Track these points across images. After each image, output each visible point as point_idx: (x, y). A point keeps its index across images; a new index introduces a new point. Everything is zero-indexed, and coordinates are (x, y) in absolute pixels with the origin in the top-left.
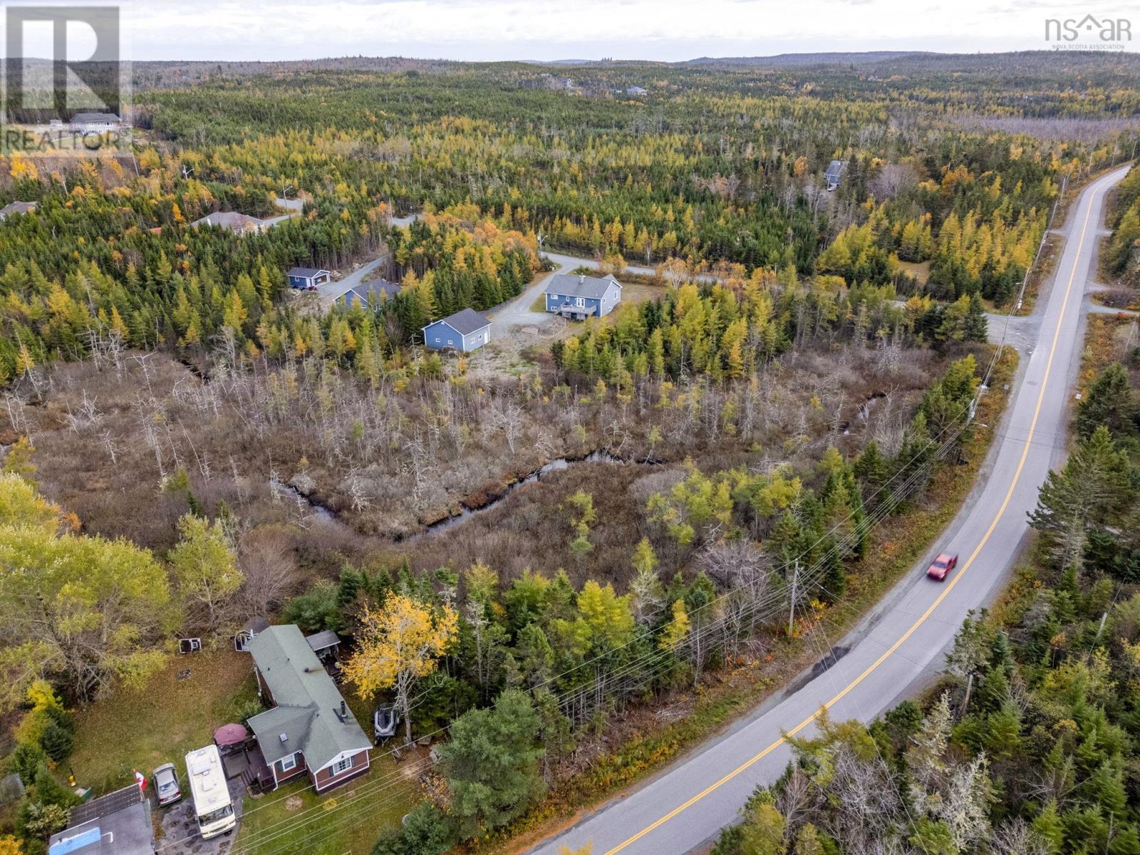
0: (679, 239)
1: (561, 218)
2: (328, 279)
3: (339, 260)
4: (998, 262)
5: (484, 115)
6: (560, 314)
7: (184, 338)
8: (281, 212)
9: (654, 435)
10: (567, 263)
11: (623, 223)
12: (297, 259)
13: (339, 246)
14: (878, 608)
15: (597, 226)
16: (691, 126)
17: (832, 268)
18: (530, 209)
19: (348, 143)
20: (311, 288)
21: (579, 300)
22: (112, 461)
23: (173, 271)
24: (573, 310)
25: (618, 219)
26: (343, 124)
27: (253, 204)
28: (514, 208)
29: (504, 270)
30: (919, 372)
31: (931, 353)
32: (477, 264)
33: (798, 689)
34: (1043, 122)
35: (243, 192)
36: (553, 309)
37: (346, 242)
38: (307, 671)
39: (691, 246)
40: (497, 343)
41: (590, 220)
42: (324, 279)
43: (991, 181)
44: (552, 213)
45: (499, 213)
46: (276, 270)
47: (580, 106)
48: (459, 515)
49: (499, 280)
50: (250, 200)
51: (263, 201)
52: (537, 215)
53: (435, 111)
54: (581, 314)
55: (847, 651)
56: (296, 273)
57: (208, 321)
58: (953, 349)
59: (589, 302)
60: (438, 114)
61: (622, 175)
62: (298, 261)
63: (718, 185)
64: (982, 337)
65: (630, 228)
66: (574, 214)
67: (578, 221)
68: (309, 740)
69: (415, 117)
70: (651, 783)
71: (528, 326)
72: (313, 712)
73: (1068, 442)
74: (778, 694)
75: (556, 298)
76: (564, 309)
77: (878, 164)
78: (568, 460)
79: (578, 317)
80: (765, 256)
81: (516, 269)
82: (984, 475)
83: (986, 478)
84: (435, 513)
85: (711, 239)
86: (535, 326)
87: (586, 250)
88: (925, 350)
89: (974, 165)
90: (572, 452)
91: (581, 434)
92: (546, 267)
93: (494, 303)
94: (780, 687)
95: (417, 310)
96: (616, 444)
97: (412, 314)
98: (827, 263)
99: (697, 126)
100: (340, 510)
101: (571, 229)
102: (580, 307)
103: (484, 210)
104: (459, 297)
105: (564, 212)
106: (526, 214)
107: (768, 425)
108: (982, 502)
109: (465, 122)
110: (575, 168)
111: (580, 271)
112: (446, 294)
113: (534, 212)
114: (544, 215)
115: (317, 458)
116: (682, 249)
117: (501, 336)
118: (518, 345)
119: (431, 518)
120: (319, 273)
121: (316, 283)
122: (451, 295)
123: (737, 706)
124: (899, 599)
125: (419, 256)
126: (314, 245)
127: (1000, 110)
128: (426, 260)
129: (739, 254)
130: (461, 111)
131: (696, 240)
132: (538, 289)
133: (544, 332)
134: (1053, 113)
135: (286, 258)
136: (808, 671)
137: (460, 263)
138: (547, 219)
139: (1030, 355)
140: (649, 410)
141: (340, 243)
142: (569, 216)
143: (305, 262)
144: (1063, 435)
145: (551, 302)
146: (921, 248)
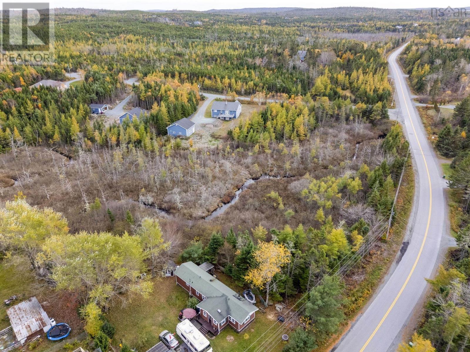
0: (255, 84)
1: (202, 77)
2: (108, 109)
3: (111, 100)
4: (379, 88)
5: (139, 34)
6: (219, 118)
7: (52, 139)
8: (69, 79)
9: (287, 166)
10: (211, 97)
11: (229, 78)
12: (91, 100)
13: (110, 93)
14: (409, 225)
15: (219, 80)
16: (229, 38)
17: (318, 94)
18: (187, 74)
19: (85, 47)
20: (102, 113)
21: (227, 112)
22: (48, 199)
23: (34, 108)
24: (225, 116)
25: (226, 77)
26: (76, 38)
27: (56, 76)
28: (180, 74)
29: (190, 100)
30: (369, 132)
31: (370, 125)
32: (180, 99)
33: (400, 260)
34: (356, 35)
35: (51, 70)
36: (215, 116)
37: (113, 91)
38: (211, 281)
39: (259, 87)
40: (198, 132)
41: (215, 77)
42: (106, 108)
43: (361, 57)
44: (197, 75)
45: (173, 76)
46: (86, 105)
47: (177, 30)
48: (222, 206)
49: (189, 105)
50: (54, 74)
51: (61, 74)
52: (191, 76)
53: (116, 32)
54: (227, 118)
55: (408, 243)
56: (93, 106)
57: (63, 131)
58: (379, 123)
59: (231, 112)
60: (118, 34)
61: (215, 59)
62: (92, 101)
63: (258, 61)
64: (387, 117)
65: (233, 80)
66: (208, 75)
67: (210, 78)
68: (230, 310)
69: (107, 34)
70: (369, 306)
71: (208, 124)
72: (226, 298)
73: (437, 155)
74: (394, 263)
75: (216, 111)
76: (221, 116)
77: (318, 51)
78: (253, 179)
79: (226, 119)
80: (291, 90)
81: (194, 100)
82: (415, 170)
83: (417, 171)
84: (213, 207)
85: (267, 84)
86: (211, 124)
87: (216, 90)
88: (368, 124)
89: (352, 51)
90: (254, 176)
91: (256, 168)
92: (203, 99)
93: (189, 115)
94: (393, 261)
95: (162, 120)
96: (271, 171)
97: (160, 122)
98: (315, 92)
99: (231, 38)
100: (169, 210)
101: (207, 82)
102: (227, 115)
103: (166, 75)
104: (176, 113)
105: (203, 75)
106: (186, 76)
107: (328, 157)
108: (421, 181)
109: (130, 36)
110: (194, 56)
111: (217, 100)
112: (171, 112)
113: (189, 75)
114: (193, 77)
115: (148, 188)
116: (256, 88)
117: (198, 129)
118: (207, 133)
119: (212, 209)
120: (104, 106)
121: (103, 110)
122: (173, 113)
123: (382, 271)
124: (414, 221)
125: (149, 96)
126: (97, 94)
127: (339, 30)
128: (154, 97)
129: (280, 90)
130: (128, 32)
131: (261, 84)
132: (203, 108)
133: (216, 126)
134: (358, 31)
135: (87, 100)
136: (399, 253)
137: (172, 98)
138: (195, 78)
139: (404, 123)
140: (279, 156)
141: (110, 92)
142: (206, 76)
143: (95, 101)
144: (434, 153)
145: (214, 113)
146: (345, 85)
